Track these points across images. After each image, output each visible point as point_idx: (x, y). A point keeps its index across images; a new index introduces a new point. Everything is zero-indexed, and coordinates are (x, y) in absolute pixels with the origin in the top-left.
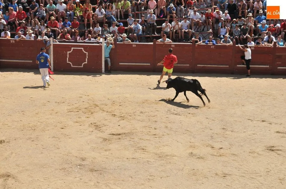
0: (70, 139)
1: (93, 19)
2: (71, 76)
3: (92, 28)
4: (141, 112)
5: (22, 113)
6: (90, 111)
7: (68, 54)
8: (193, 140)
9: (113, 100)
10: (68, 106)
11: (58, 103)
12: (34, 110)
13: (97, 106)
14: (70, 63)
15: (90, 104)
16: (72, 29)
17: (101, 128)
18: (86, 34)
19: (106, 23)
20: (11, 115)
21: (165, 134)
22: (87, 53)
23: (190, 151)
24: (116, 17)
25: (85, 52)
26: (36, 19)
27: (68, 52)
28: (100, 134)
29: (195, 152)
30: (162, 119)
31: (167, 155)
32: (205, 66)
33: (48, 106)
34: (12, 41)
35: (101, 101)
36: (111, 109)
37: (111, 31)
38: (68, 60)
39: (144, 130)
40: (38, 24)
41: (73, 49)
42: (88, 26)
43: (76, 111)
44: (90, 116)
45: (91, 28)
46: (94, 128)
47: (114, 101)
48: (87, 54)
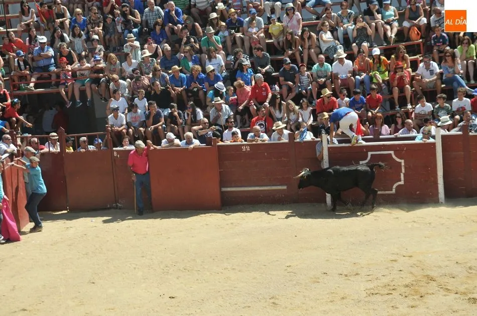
1: (412, 87)
3: (412, 105)
5: (272, 301)
6: (416, 292)
9: (469, 265)
10: (367, 281)
11: (346, 276)
12: (295, 294)
13: (432, 279)
15: (416, 277)
16: (368, 111)
18: (399, 121)
19: (443, 91)
20: (249, 307)
22: (402, 161)
24: (465, 78)
25: (398, 160)
33: (325, 284)
34: (244, 148)
35: (440, 267)
36: (466, 286)
37: (454, 109)
41: (372, 155)
42: (403, 102)
43: (386, 292)
44: (418, 303)
45: (409, 106)
47: (470, 268)
48: (403, 164)
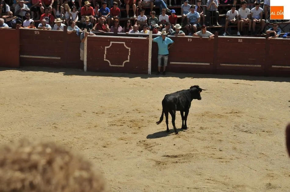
0: (115, 161)
2: (109, 77)
4: (201, 128)
5: (54, 125)
6: (136, 125)
7: (106, 49)
8: (270, 167)
10: (109, 117)
11: (97, 113)
12: (68, 122)
14: (108, 61)
17: (152, 148)
18: (128, 24)
20: (40, 128)
21: (234, 158)
22: (130, 49)
23: (268, 181)
25: (127, 48)
26: (67, 5)
27: (106, 47)
28: (151, 156)
29: (273, 182)
30: (228, 137)
31: (238, 186)
32: (283, 67)
33: (85, 117)
34: (36, 32)
35: (149, 111)
37: (160, 20)
38: (105, 58)
39: (206, 152)
40: (68, 11)
41: (112, 43)
42: (131, 13)
43: (120, 124)
44: (137, 131)
45: (135, 16)
46: (144, 147)
